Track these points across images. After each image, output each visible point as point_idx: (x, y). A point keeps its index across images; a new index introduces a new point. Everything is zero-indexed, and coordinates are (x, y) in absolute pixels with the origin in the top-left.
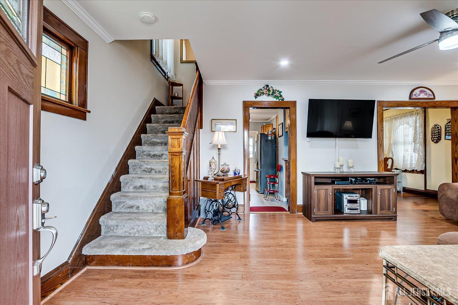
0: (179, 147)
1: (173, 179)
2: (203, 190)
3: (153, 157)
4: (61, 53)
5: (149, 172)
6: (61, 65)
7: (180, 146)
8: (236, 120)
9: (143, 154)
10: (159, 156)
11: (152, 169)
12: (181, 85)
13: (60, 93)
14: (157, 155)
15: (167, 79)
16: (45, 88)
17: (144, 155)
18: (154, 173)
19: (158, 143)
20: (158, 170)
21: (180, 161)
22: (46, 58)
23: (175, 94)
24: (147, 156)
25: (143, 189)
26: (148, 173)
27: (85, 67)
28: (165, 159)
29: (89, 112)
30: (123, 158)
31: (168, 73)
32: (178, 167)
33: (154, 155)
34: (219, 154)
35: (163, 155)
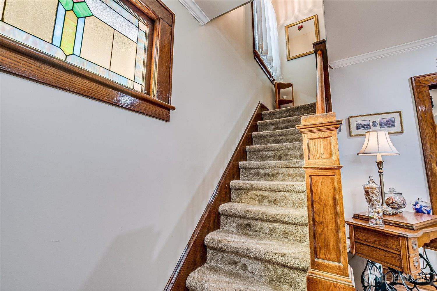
0: (330, 157)
1: (320, 231)
2: (357, 241)
3: (264, 178)
4: (138, 28)
5: (259, 201)
6: (137, 43)
7: (331, 154)
8: (400, 112)
9: (249, 173)
10: (273, 175)
11: (263, 197)
12: (290, 85)
13: (134, 82)
14: (269, 175)
15: (273, 81)
16: (110, 70)
17: (251, 174)
18: (267, 204)
19: (269, 157)
20: (272, 199)
21: (334, 189)
22: (114, 29)
23: (283, 97)
24: (254, 175)
25: (251, 230)
26: (257, 202)
27: (170, 46)
28: (282, 181)
29: (174, 108)
30: (224, 179)
31: (274, 74)
32: (331, 203)
33: (265, 175)
34: (380, 173)
35: (278, 174)
